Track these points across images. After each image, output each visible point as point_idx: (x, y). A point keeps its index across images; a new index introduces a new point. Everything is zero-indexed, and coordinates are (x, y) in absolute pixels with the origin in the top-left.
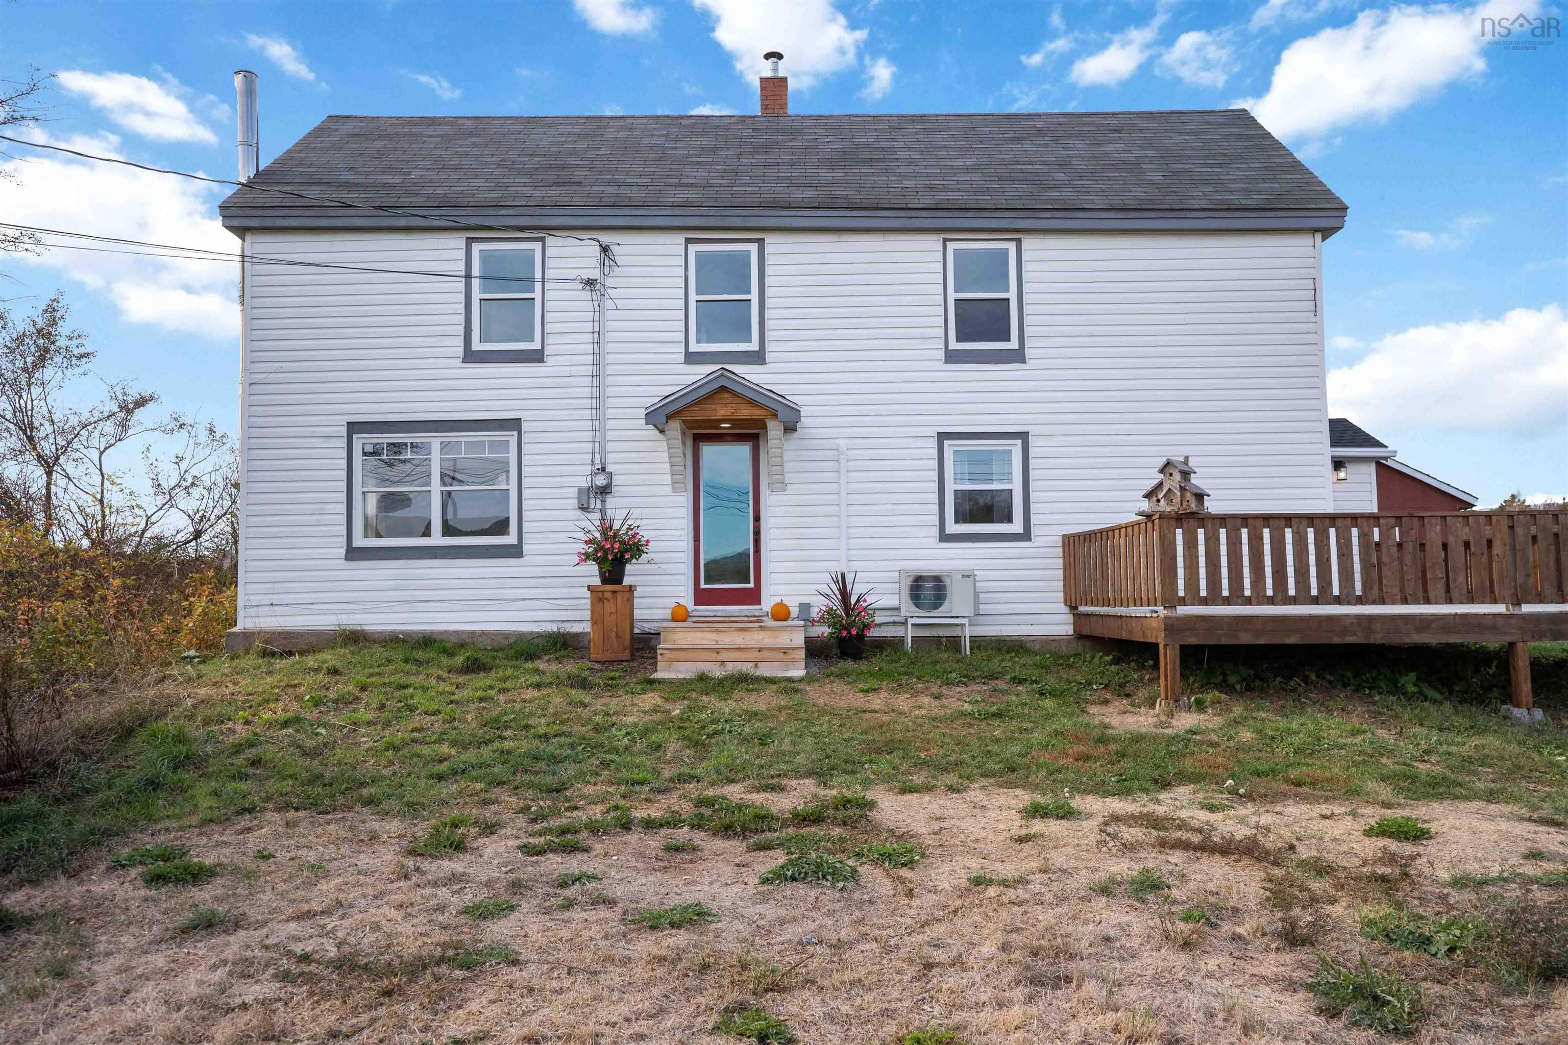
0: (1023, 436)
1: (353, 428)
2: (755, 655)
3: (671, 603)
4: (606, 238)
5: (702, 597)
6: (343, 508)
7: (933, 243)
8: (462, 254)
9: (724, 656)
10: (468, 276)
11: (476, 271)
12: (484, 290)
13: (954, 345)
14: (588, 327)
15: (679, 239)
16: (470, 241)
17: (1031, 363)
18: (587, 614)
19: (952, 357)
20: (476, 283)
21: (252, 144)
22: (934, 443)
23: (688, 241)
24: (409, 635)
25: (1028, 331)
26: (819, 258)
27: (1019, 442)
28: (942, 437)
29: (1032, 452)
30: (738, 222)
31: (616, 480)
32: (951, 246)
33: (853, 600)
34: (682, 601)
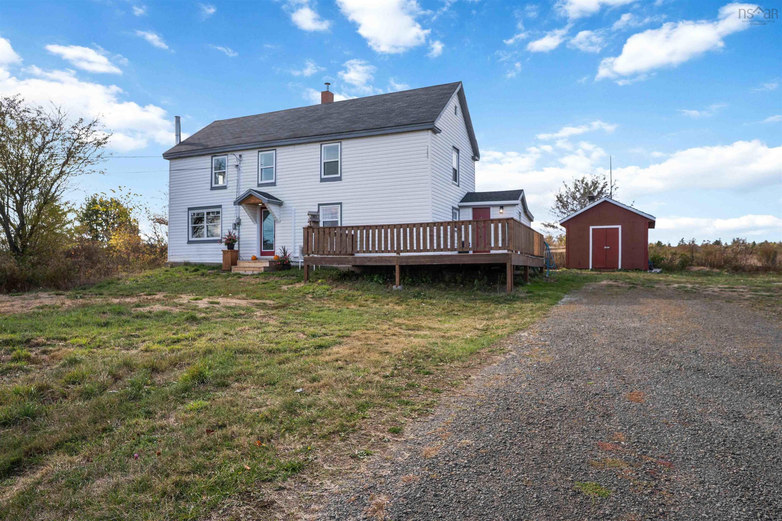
0: (341, 204)
1: (189, 209)
2: (252, 269)
3: (251, 255)
4: (240, 153)
5: (262, 254)
6: (187, 230)
7: (318, 146)
8: (210, 161)
9: (246, 269)
10: (212, 168)
11: (213, 166)
12: (215, 170)
13: (323, 177)
14: (236, 178)
15: (256, 151)
16: (212, 157)
17: (343, 181)
18: (222, 258)
19: (322, 180)
20: (213, 169)
21: (178, 135)
22: (317, 207)
23: (259, 152)
24: (199, 263)
25: (343, 171)
26: (287, 153)
27: (339, 206)
28: (319, 205)
29: (343, 209)
30: (267, 145)
31: (242, 221)
32: (323, 146)
33: (288, 254)
34: (255, 255)
